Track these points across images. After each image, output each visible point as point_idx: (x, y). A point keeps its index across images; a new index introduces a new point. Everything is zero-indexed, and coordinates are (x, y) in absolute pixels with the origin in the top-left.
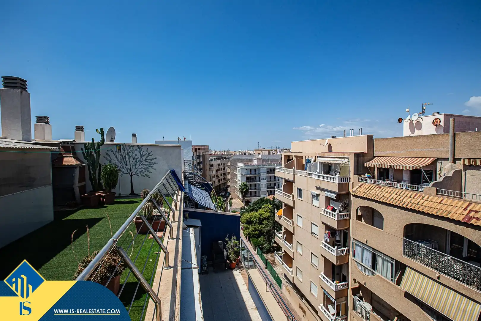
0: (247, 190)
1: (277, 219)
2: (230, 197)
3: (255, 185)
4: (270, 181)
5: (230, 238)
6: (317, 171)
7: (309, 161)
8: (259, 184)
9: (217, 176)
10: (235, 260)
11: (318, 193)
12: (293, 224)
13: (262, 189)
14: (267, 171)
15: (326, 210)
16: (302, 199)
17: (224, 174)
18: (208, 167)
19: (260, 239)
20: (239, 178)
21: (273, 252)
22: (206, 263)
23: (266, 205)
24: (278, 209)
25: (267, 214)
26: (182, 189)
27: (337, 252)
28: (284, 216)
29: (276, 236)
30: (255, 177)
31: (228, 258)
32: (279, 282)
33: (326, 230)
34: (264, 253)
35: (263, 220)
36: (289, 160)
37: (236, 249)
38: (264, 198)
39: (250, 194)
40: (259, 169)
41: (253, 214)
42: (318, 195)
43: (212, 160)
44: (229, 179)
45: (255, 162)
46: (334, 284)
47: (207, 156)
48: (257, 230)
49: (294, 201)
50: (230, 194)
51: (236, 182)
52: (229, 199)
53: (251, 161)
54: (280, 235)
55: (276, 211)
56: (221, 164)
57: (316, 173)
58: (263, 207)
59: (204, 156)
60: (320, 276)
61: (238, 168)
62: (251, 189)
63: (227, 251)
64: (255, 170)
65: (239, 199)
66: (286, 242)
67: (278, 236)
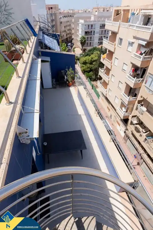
0: (85, 41)
1: (102, 60)
2: (74, 47)
3: (91, 37)
4: (102, 34)
5: (69, 69)
6: (138, 22)
7: (133, 14)
8: (94, 37)
9: (65, 31)
10: (71, 82)
11: (133, 41)
12: (111, 64)
13: (95, 40)
14: (100, 26)
15: (136, 54)
16: (121, 46)
17: (70, 29)
18: (58, 24)
19: (90, 73)
20: (80, 32)
21: (97, 81)
22: (55, 83)
23: (96, 52)
24: (103, 54)
25: (96, 58)
26: (35, 34)
27: (136, 81)
28: (106, 59)
29: (99, 71)
30: (91, 31)
31: (67, 80)
32: (98, 96)
33: (132, 67)
34: (92, 81)
35: (93, 62)
36: (118, 14)
37: (72, 75)
38: (96, 47)
39: (87, 44)
40: (95, 24)
41: (87, 57)
42: (133, 43)
43: (61, 18)
44: (73, 33)
45: (92, 19)
46: (128, 98)
47: (58, 14)
48: (89, 68)
49: (115, 48)
50: (74, 45)
51: (78, 36)
52: (73, 48)
53: (90, 18)
54: (102, 71)
55: (102, 55)
56: (68, 21)
57: (136, 25)
58: (94, 53)
59: (55, 14)
60: (122, 94)
61: (80, 24)
62: (88, 41)
63: (67, 77)
64: (92, 26)
65: (79, 48)
66: (105, 75)
67: (101, 71)
